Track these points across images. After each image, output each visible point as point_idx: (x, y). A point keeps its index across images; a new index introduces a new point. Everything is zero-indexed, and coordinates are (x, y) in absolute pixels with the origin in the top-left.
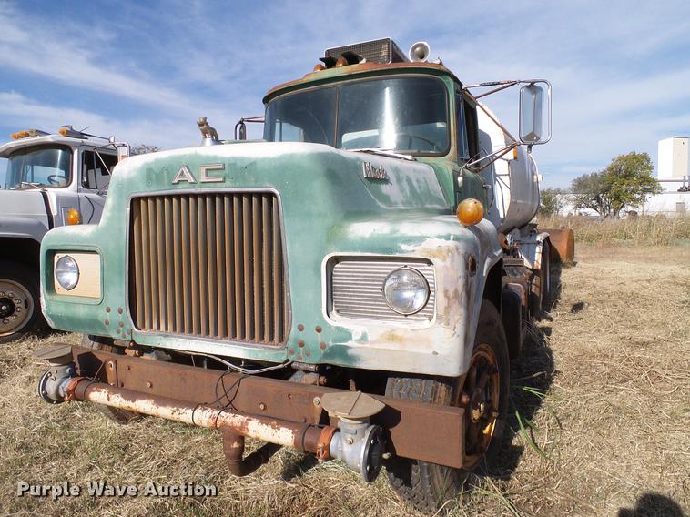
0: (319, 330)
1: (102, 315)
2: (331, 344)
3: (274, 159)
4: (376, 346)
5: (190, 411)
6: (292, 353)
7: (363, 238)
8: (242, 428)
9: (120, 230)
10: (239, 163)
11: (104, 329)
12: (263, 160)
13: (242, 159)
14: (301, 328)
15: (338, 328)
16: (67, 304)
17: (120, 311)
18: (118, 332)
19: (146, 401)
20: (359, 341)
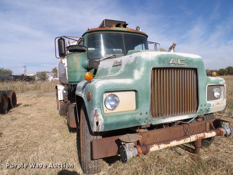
0: (205, 105)
1: (138, 117)
2: (207, 108)
3: (197, 59)
4: (215, 107)
5: (189, 138)
6: (199, 113)
7: (213, 80)
8: (204, 136)
9: (148, 81)
10: (189, 59)
11: (139, 123)
12: (194, 59)
13: (189, 58)
14: (201, 106)
15: (209, 104)
16: (118, 116)
17: (147, 113)
18: (145, 122)
19: (174, 141)
20: (212, 106)
